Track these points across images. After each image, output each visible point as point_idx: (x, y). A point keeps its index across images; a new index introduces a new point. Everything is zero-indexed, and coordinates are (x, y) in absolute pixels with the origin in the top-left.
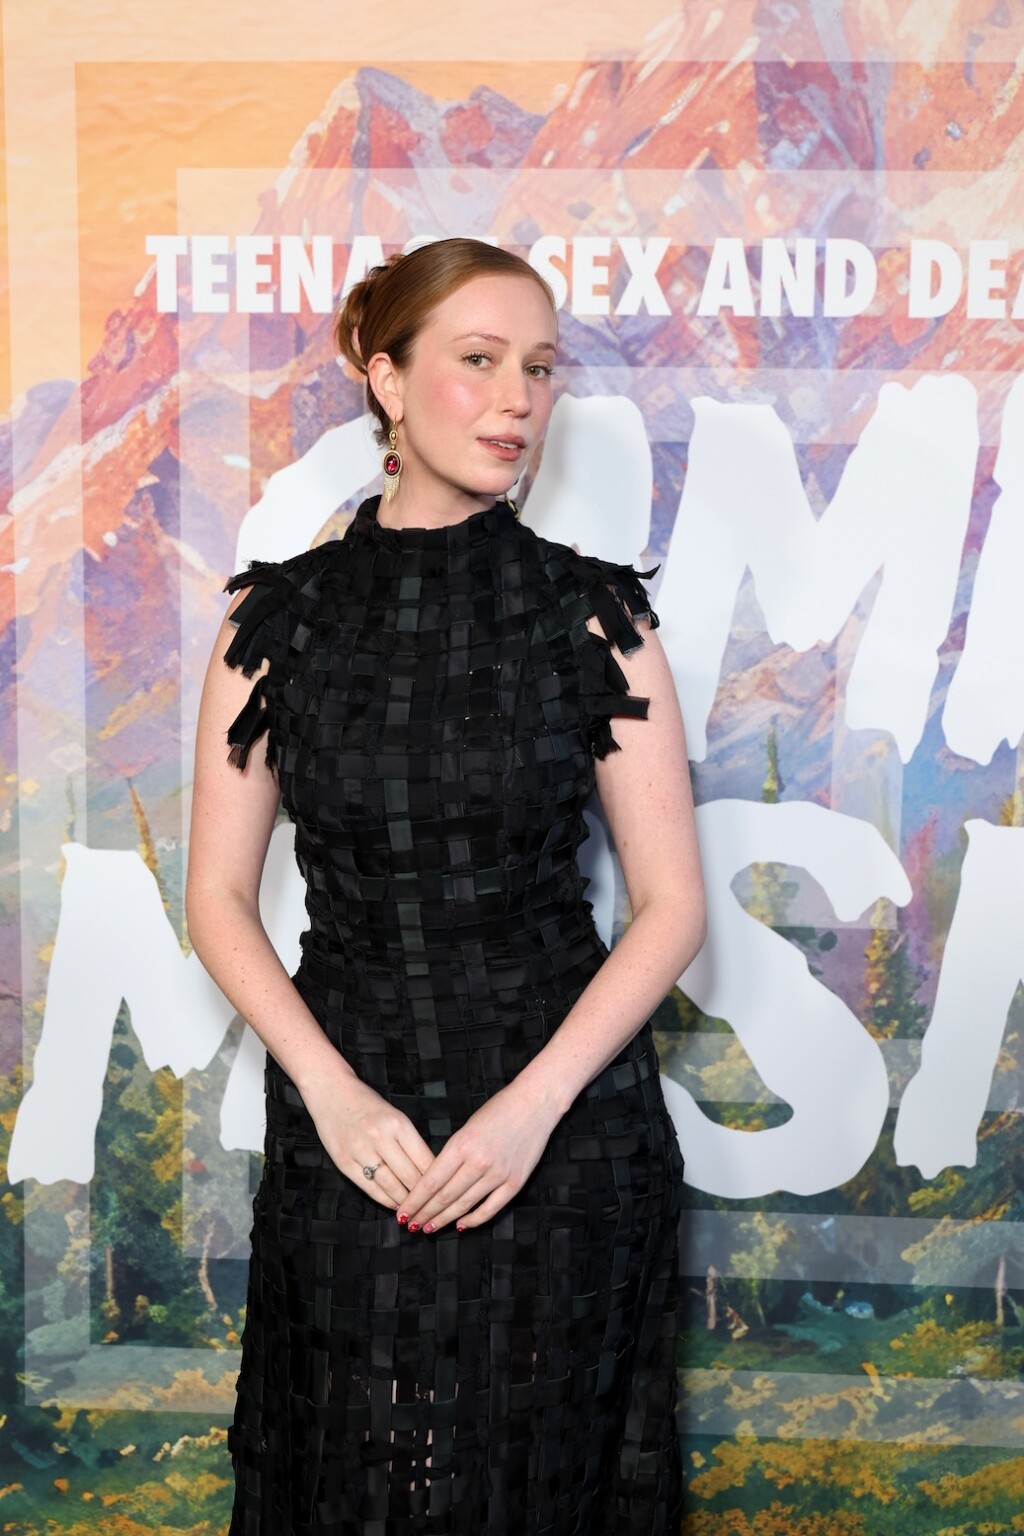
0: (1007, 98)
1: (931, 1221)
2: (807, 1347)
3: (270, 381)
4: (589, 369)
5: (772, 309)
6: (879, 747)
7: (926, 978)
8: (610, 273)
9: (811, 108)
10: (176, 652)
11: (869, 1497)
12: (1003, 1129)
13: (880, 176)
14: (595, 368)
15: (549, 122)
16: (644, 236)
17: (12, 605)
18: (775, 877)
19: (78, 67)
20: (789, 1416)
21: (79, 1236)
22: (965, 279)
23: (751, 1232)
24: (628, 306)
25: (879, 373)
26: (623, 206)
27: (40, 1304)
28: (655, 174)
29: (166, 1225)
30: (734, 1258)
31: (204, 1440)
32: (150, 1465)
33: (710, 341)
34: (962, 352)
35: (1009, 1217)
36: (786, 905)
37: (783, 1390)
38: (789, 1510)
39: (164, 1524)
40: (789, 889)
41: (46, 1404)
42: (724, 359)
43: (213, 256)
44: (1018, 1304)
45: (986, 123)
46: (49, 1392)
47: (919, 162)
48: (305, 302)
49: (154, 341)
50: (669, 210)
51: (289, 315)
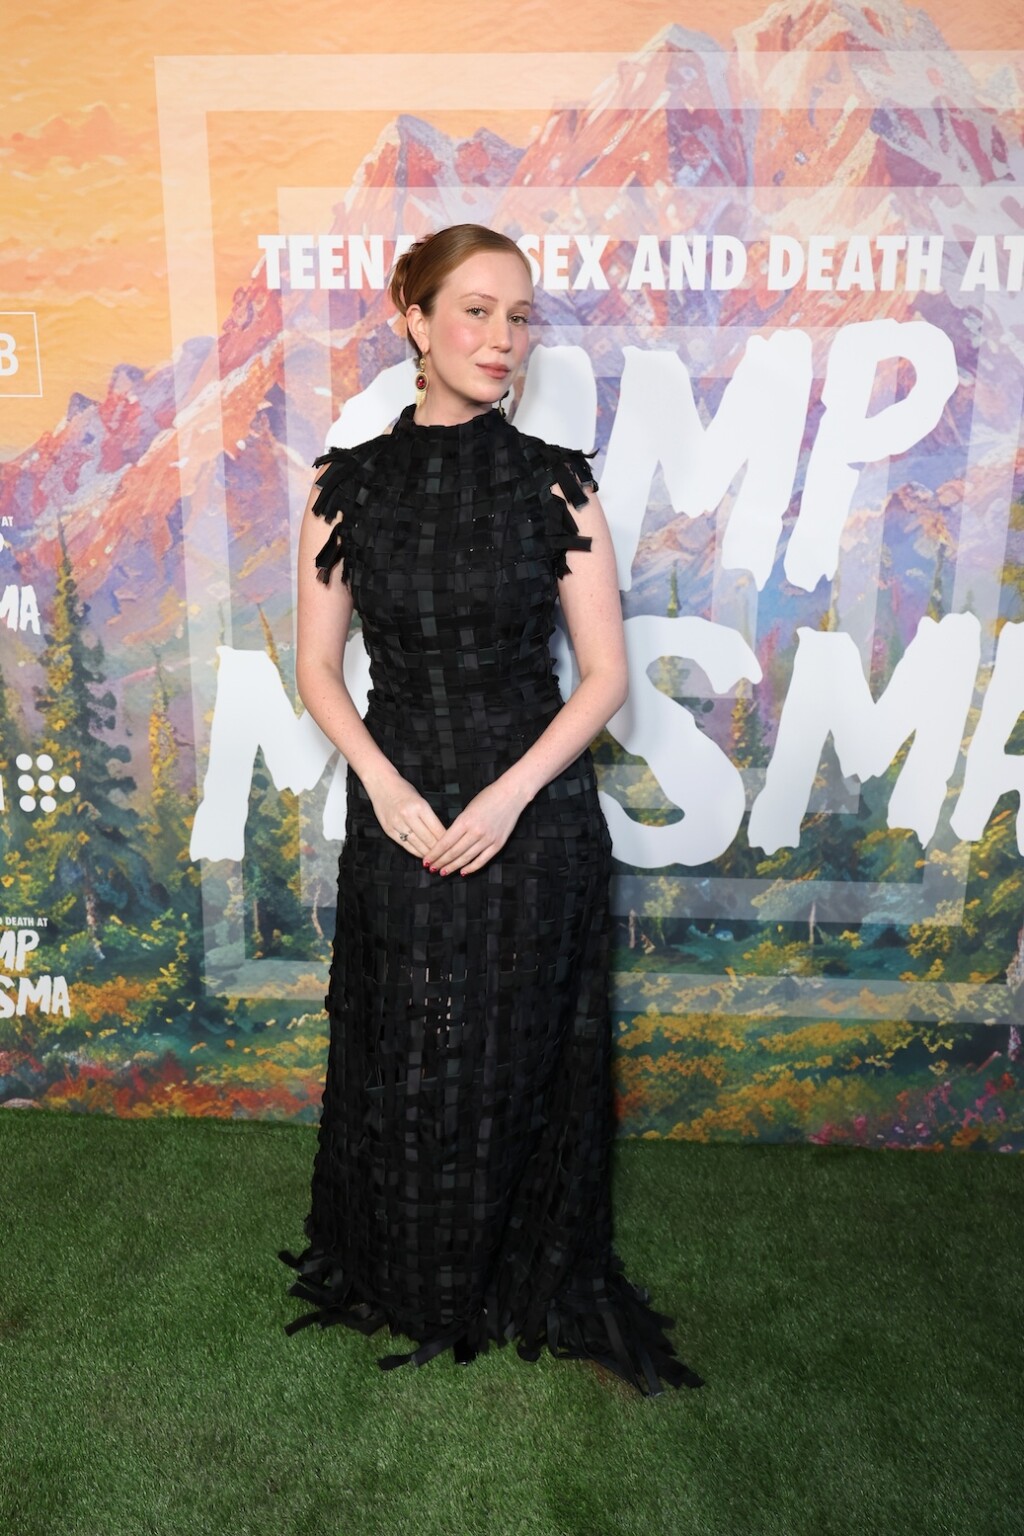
0: (837, 135)
1: (769, 881)
2: (691, 958)
3: (344, 337)
4: (555, 328)
5: (677, 285)
6: (743, 581)
7: (770, 729)
8: (569, 261)
9: (704, 142)
10: (286, 520)
11: (728, 1047)
12: (816, 824)
13: (751, 191)
14: (559, 327)
15: (528, 154)
16: (591, 234)
17: (178, 489)
18: (675, 666)
19: (209, 115)
20: (679, 1000)
21: (236, 893)
22: (806, 263)
23: (657, 888)
24: (581, 284)
25: (747, 329)
26: (578, 213)
27: (213, 935)
28: (599, 190)
29: (290, 886)
30: (647, 905)
31: (318, 1017)
32: (284, 1032)
33: (636, 308)
34: (803, 314)
35: (819, 878)
36: (681, 683)
37: (676, 985)
38: (679, 1055)
39: (295, 1066)
40: (684, 673)
41: (219, 995)
42: (645, 319)
43: (304, 249)
44: (823, 930)
45: (823, 152)
46: (221, 988)
47: (777, 180)
48: (366, 282)
49: (266, 308)
50: (608, 216)
51: (355, 290)
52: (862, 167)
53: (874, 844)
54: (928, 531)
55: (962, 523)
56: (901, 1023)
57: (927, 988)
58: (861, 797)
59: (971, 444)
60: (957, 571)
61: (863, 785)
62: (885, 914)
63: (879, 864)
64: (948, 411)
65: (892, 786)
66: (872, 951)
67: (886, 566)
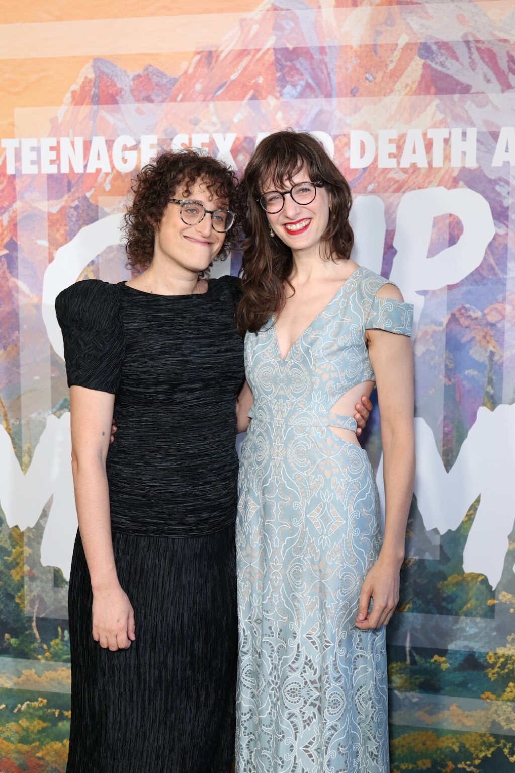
0: (394, 60)
3: (57, 205)
8: (209, 151)
9: (301, 69)
10: (17, 332)
12: (407, 567)
13: (335, 100)
15: (179, 81)
16: (225, 132)
22: (377, 149)
26: (214, 119)
28: (229, 103)
29: (17, 600)
31: (35, 704)
32: (12, 714)
34: (376, 184)
35: (411, 611)
39: (19, 743)
43: (31, 148)
44: (417, 654)
45: (385, 73)
47: (353, 93)
48: (71, 168)
49: (5, 187)
50: (236, 120)
51: (65, 174)
52: (413, 82)
53: (454, 585)
54: (480, 342)
55: (506, 335)
56: (484, 735)
57: (504, 707)
58: (441, 546)
59: (508, 276)
60: (505, 372)
61: (442, 537)
62: (466, 643)
63: (459, 601)
64: (489, 252)
65: (465, 539)
66: (457, 673)
67: (450, 367)
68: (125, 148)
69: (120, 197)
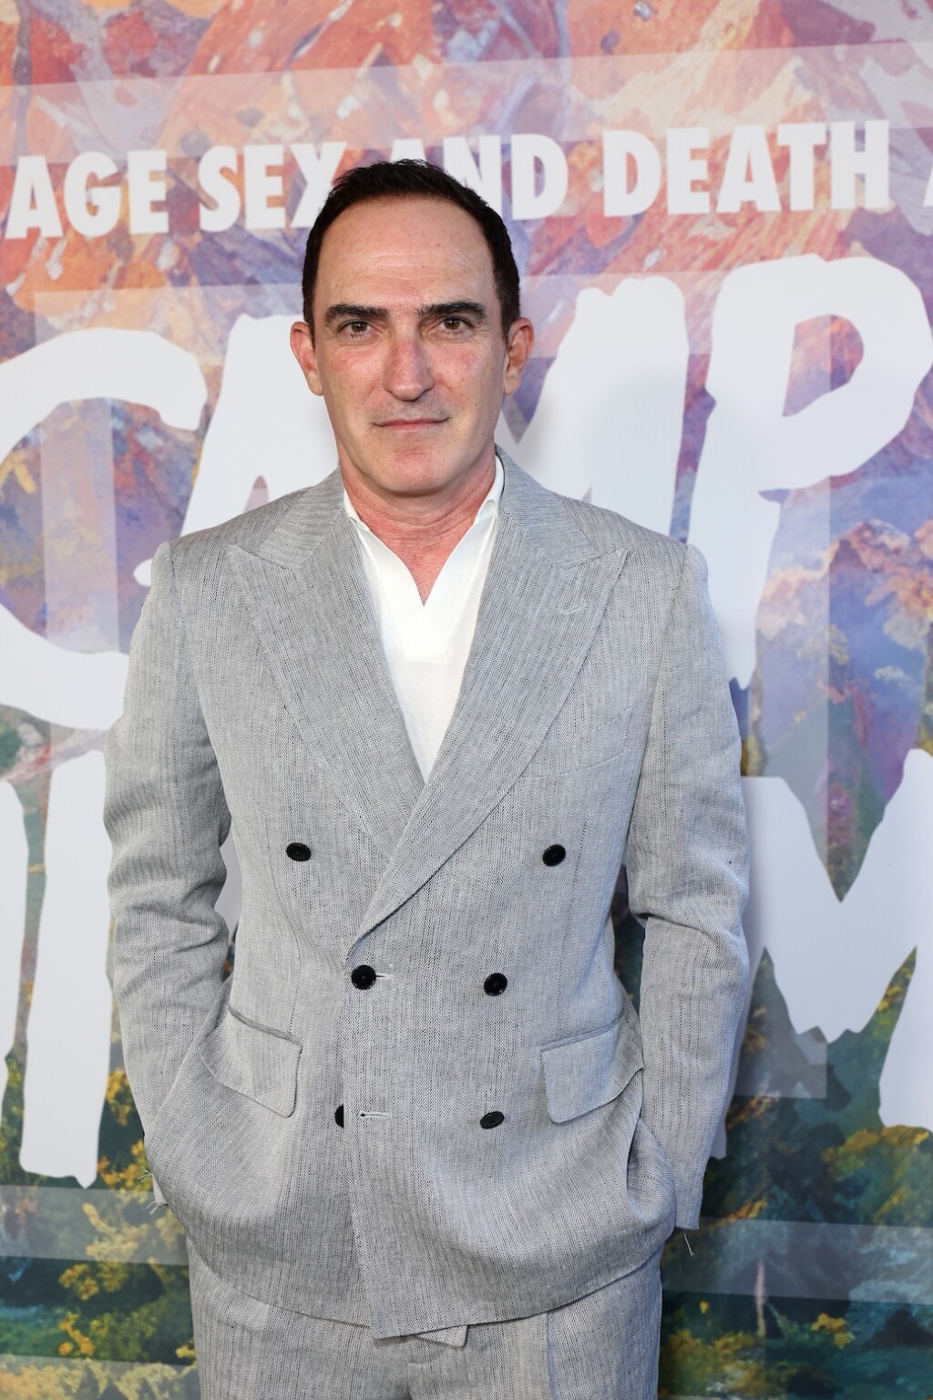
4: (268, 287)
8: (284, 183)
12: (754, 1115)
13: (566, 64)
14: (273, 286)
15: (213, 25)
16: (317, 141)
22: (664, 172)
25: (575, 278)
26: (294, 111)
28: (326, 75)
34: (665, 252)
35: (766, 1215)
44: (781, 1312)
45: (678, 1)
47: (607, 46)
50: (343, 112)
52: (743, 19)
53: (859, 1155)
54: (907, 603)
58: (830, 1069)
61: (831, 1046)
63: (872, 1191)
64: (923, 401)
65: (884, 1050)
66: (872, 1352)
67: (840, 663)
68: (93, 181)
69: (85, 293)
